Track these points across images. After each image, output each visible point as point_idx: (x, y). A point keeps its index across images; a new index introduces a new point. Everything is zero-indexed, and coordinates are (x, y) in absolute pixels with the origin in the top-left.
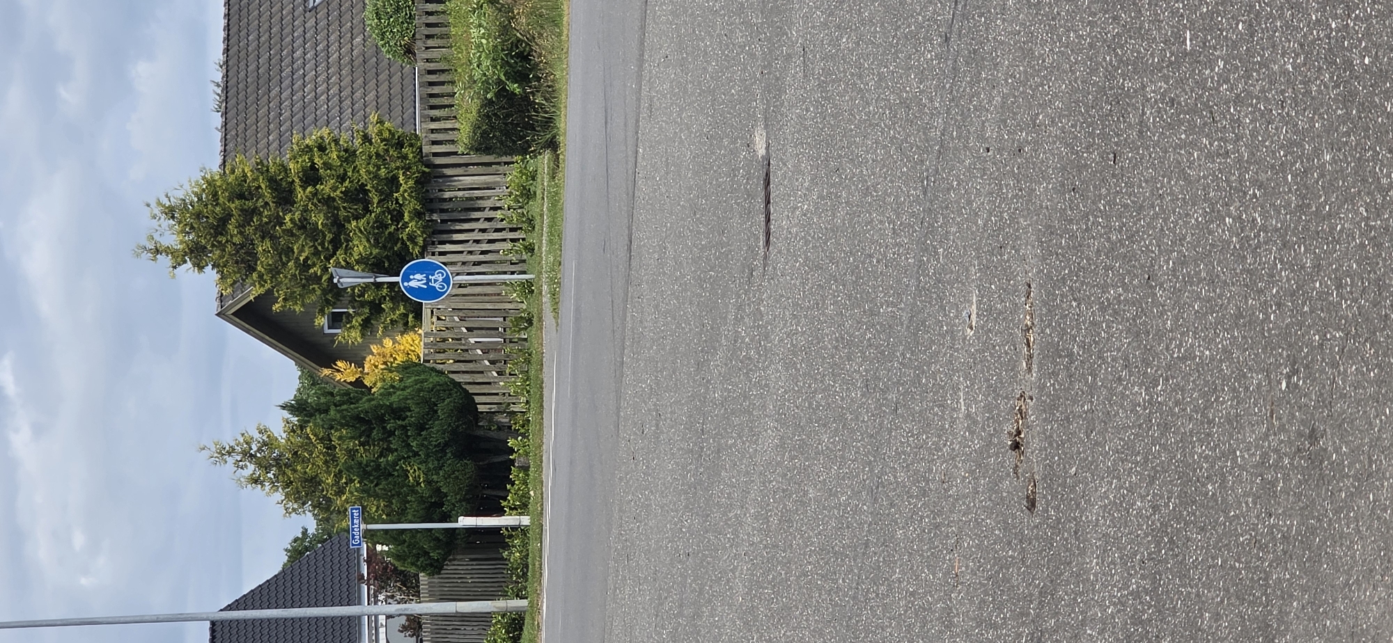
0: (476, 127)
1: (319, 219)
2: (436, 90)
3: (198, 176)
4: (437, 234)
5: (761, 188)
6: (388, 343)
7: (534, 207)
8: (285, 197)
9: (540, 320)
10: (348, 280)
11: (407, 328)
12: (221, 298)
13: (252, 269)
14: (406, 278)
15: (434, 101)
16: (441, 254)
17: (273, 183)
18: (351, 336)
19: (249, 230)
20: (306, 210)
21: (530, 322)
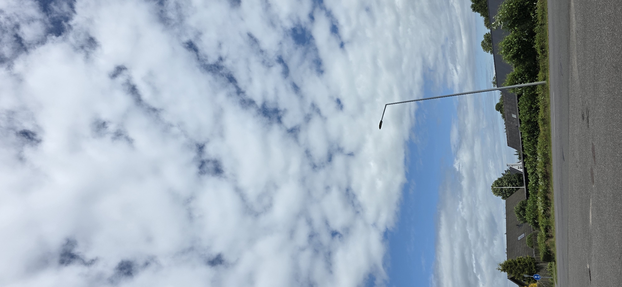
0: (543, 258)
1: (521, 268)
2: (537, 252)
3: (504, 261)
4: (538, 271)
5: (589, 272)
6: (532, 284)
7: (552, 269)
8: (516, 265)
9: (554, 284)
10: (526, 276)
11: (534, 283)
12: (508, 276)
13: (512, 273)
14: (534, 276)
15: (536, 254)
16: (539, 273)
17: (514, 262)
18: (526, 283)
19: (511, 269)
20: (519, 267)
21: (553, 284)
